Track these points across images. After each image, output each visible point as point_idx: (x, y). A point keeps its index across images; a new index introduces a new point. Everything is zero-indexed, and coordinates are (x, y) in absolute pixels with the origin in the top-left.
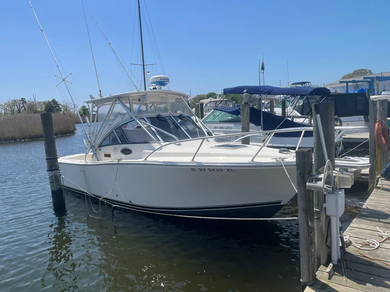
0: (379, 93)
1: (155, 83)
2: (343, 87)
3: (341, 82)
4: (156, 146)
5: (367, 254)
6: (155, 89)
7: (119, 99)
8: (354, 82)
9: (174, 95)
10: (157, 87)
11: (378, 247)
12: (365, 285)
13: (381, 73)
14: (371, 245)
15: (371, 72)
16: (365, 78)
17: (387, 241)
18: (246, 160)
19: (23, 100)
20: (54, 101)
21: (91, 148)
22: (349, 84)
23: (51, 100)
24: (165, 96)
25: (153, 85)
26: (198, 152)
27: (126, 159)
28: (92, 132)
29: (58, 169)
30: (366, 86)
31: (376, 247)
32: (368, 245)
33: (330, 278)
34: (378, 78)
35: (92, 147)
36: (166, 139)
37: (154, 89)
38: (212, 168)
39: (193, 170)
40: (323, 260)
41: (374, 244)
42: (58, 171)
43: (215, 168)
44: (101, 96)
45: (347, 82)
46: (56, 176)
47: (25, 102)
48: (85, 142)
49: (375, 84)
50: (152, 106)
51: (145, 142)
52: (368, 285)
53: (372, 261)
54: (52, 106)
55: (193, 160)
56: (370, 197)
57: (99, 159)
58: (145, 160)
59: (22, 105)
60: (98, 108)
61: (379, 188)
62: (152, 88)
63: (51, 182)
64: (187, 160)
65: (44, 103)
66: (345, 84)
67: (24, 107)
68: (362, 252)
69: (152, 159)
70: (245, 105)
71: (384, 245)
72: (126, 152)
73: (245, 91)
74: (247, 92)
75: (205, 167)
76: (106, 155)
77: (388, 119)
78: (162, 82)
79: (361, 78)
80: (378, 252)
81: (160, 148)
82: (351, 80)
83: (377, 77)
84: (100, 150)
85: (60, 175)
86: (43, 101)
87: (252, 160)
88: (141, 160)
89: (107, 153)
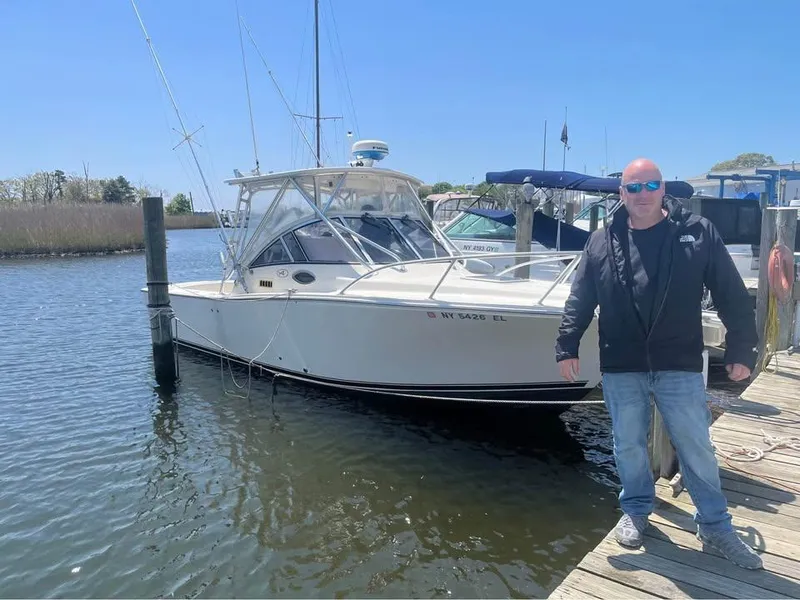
0: (786, 202)
1: (361, 153)
2: (713, 187)
3: (710, 177)
4: (361, 269)
5: (741, 466)
6: (361, 164)
7: (295, 179)
8: (736, 177)
9: (395, 179)
10: (364, 161)
11: (762, 458)
12: (735, 507)
13: (793, 164)
14: (749, 454)
15: (772, 161)
16: (758, 172)
17: (777, 451)
18: (530, 302)
19: (59, 174)
20: (121, 180)
21: (235, 268)
22: (727, 182)
23: (115, 178)
24: (378, 178)
25: (359, 157)
26: (442, 285)
27: (304, 291)
28: (236, 239)
29: (167, 305)
30: (759, 188)
31: (758, 457)
32: (744, 453)
33: (676, 495)
34: (785, 174)
35: (237, 266)
36: (379, 258)
37: (358, 164)
38: (465, 313)
39: (431, 315)
40: (664, 470)
41: (754, 454)
42: (168, 308)
43: (471, 313)
44: (258, 174)
45: (722, 178)
46: (164, 317)
47: (63, 178)
48: (222, 257)
49: (778, 185)
50: (347, 198)
51: (341, 263)
52: (739, 507)
53: (749, 476)
54: (118, 192)
55: (431, 297)
56: (752, 385)
57: (248, 290)
58: (342, 293)
59: (55, 185)
60: (251, 194)
61: (771, 371)
62: (355, 162)
63: (155, 329)
64: (420, 297)
65: (102, 183)
66: (718, 182)
67: (59, 188)
68: (733, 463)
69: (353, 293)
70: (526, 207)
71: (772, 456)
72: (304, 278)
73: (527, 179)
74: (530, 182)
75: (451, 312)
76: (263, 284)
77: (796, 254)
78: (375, 154)
79: (751, 172)
80: (760, 465)
81: (369, 275)
82: (730, 173)
83: (782, 171)
84: (252, 272)
85: (172, 316)
86: (100, 179)
87: (540, 303)
88: (334, 294)
89: (265, 280)
